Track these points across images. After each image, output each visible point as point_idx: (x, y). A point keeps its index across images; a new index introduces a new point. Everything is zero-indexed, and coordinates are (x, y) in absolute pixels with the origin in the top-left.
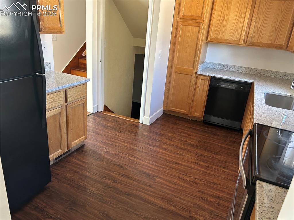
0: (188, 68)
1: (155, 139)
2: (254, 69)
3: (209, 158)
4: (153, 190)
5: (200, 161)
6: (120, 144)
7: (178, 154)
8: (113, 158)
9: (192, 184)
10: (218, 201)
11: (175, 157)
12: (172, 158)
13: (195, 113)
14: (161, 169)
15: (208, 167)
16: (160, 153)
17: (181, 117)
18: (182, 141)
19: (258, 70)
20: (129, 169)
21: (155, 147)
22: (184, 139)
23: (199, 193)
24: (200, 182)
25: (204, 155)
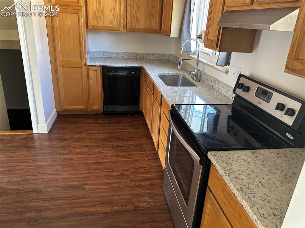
0: (76, 60)
1: (63, 146)
2: (137, 53)
3: (125, 147)
4: (88, 200)
5: (119, 152)
6: (21, 166)
7: (95, 153)
8: (21, 186)
9: (122, 177)
10: (150, 182)
11: (93, 157)
12: (91, 160)
13: (94, 106)
14: (86, 175)
15: (128, 155)
16: (75, 160)
17: (79, 114)
18: (93, 139)
19: (140, 54)
20: (49, 190)
21: (66, 155)
22: (93, 136)
23: (132, 182)
24: (128, 172)
25: (119, 145)
